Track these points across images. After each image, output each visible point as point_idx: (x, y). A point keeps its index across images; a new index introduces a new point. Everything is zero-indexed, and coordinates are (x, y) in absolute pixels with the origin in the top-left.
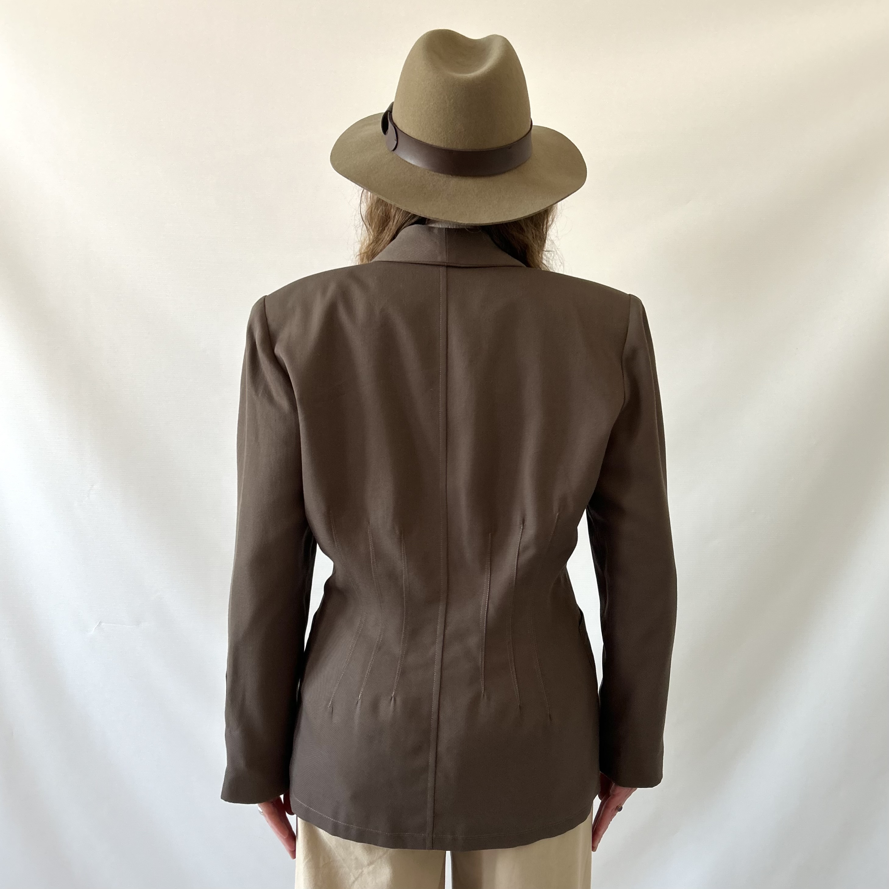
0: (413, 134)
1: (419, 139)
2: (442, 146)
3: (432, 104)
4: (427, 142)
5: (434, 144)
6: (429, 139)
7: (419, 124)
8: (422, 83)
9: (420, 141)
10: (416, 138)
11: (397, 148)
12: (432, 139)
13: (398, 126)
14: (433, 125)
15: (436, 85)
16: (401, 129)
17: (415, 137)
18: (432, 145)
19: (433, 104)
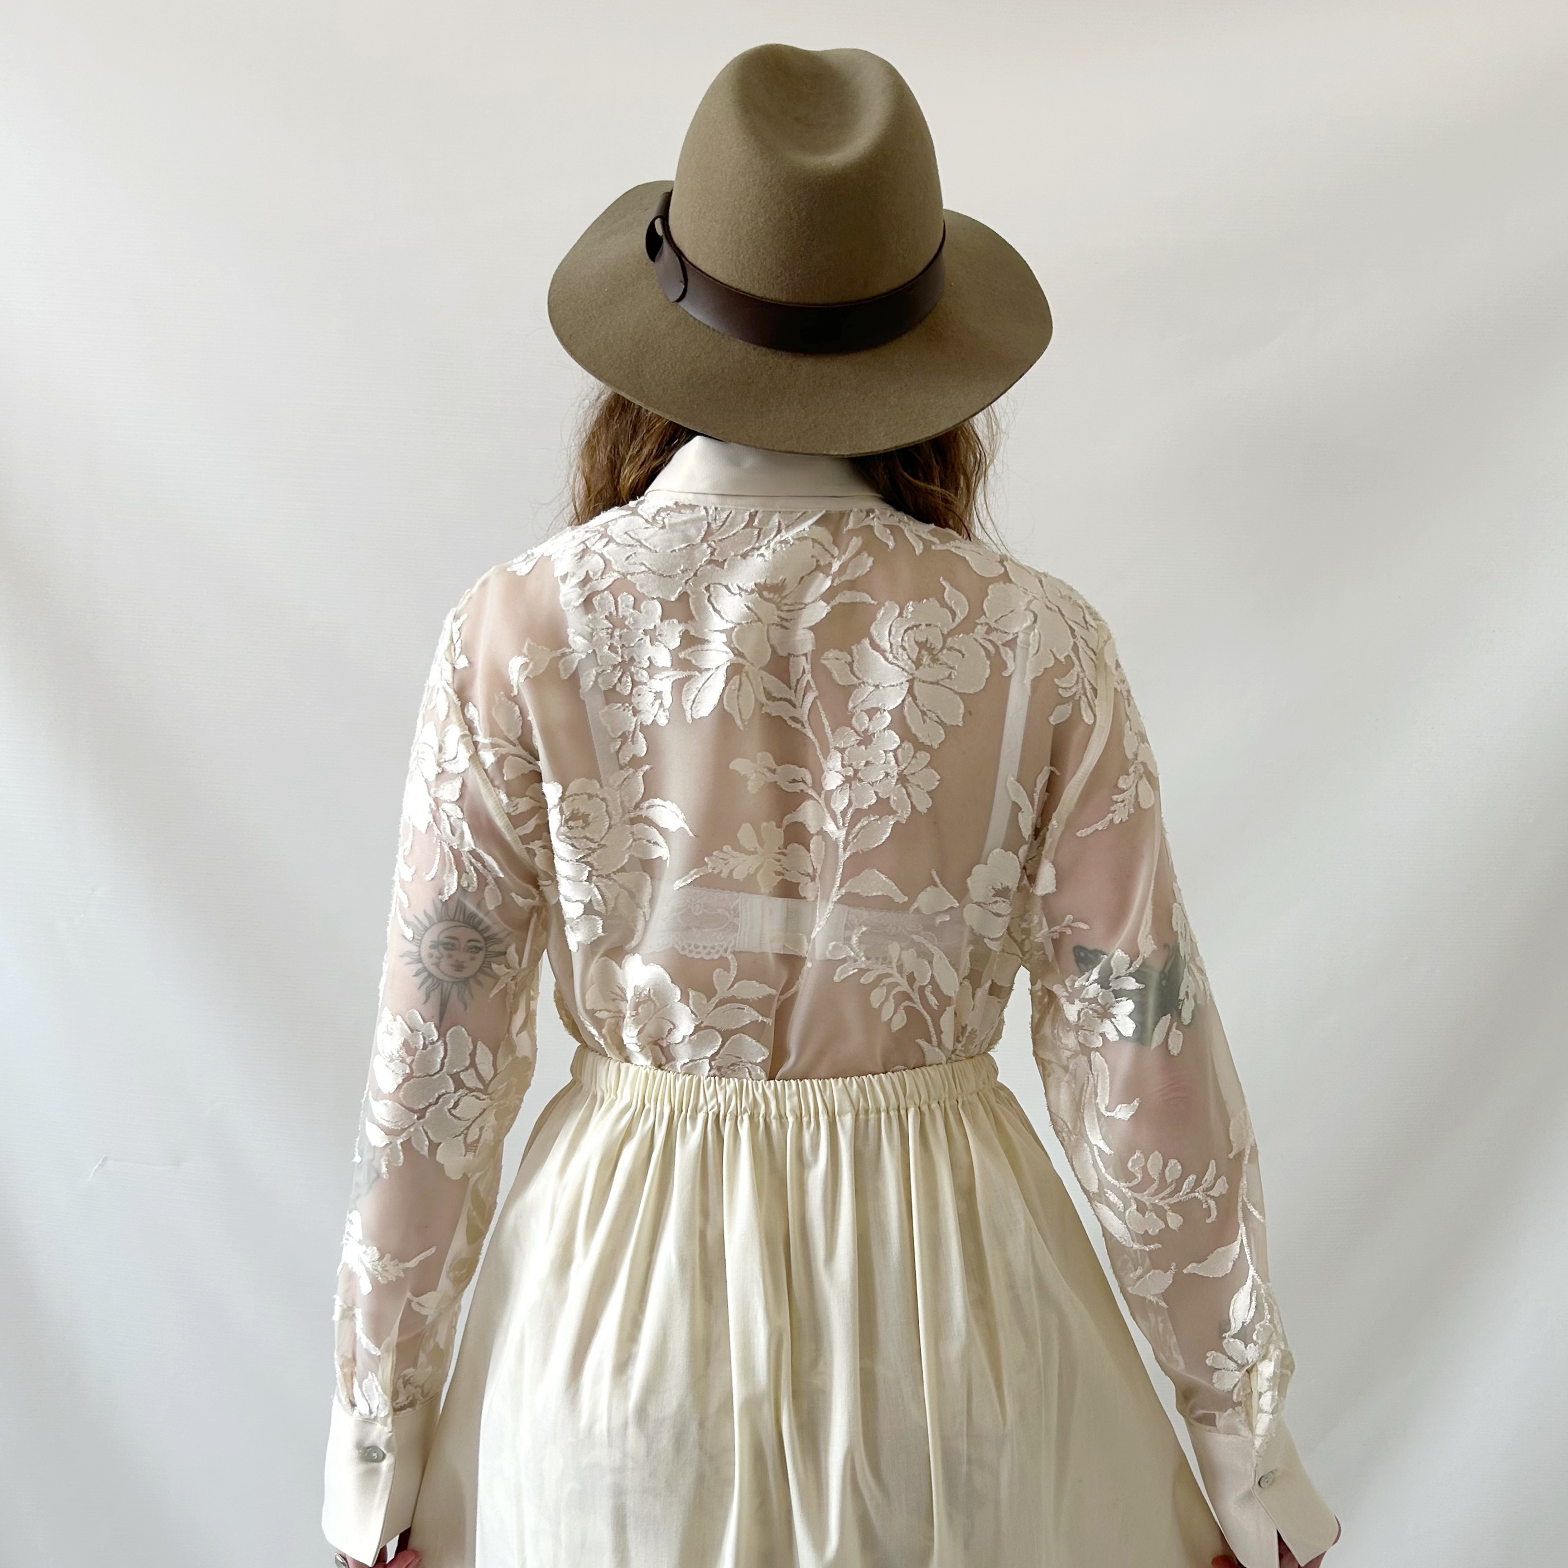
0: (721, 274)
1: (734, 285)
2: (784, 300)
3: (763, 220)
4: (753, 292)
5: (768, 296)
6: (757, 286)
7: (735, 258)
8: (741, 179)
9: (737, 289)
10: (730, 284)
11: (685, 299)
12: (763, 286)
13: (687, 256)
14: (764, 260)
15: (769, 184)
16: (694, 263)
17: (726, 282)
18: (762, 298)
19: (765, 220)
